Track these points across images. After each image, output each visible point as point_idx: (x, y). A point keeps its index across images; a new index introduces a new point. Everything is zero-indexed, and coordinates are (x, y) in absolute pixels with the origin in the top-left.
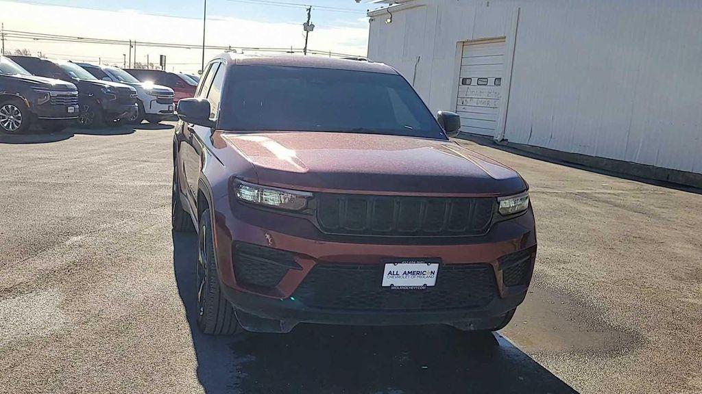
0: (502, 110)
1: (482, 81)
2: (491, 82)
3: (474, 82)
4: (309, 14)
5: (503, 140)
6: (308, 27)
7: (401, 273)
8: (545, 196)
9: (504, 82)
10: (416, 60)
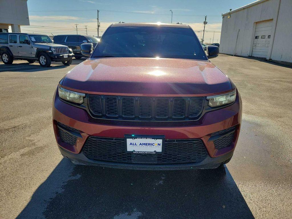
0: (270, 48)
1: (263, 37)
2: (267, 37)
3: (260, 37)
4: (206, 19)
5: (270, 59)
6: (205, 23)
7: (138, 144)
8: (281, 83)
9: (272, 37)
10: (238, 30)
